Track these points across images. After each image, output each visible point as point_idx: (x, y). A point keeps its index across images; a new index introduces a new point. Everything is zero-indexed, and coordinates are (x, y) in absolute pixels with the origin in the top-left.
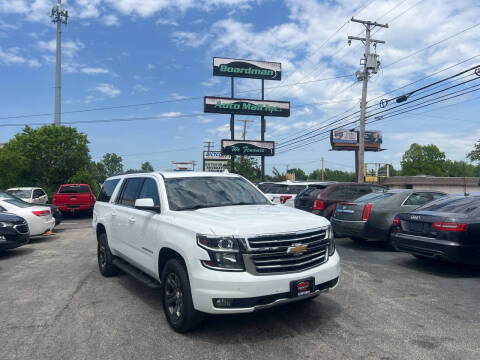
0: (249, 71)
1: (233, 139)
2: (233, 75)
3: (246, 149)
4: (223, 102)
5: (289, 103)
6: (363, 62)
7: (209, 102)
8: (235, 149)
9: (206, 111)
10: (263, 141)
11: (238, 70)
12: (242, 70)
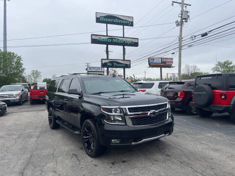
0: (116, 21)
1: (108, 59)
2: (107, 23)
3: (115, 64)
4: (102, 38)
5: (138, 39)
6: (180, 15)
7: (94, 37)
8: (109, 64)
9: (92, 43)
10: (124, 60)
11: (110, 20)
12: (112, 20)
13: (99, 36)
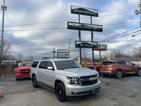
0: (86, 12)
1: (80, 41)
2: (79, 14)
3: (86, 45)
5: (102, 26)
6: (140, 6)
7: (70, 24)
8: (81, 45)
9: (68, 29)
10: (92, 42)
11: (81, 12)
12: (83, 11)
13: (74, 24)
